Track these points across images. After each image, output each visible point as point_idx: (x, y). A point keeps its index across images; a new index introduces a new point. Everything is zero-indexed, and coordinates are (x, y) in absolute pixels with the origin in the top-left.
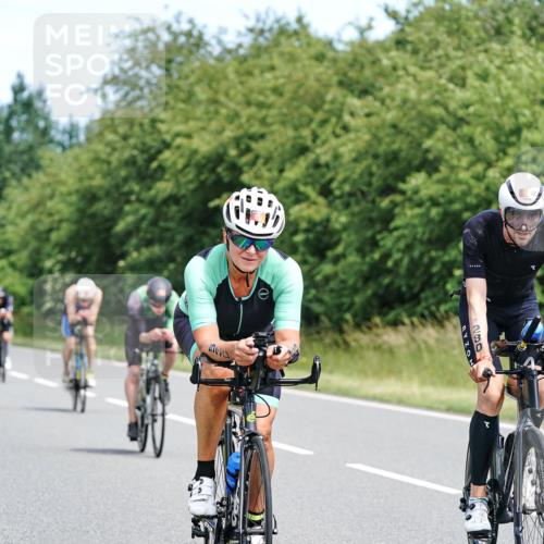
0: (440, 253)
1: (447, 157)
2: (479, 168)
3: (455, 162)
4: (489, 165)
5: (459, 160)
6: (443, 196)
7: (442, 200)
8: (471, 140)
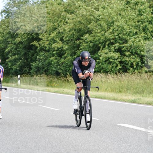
0: (93, 55)
1: (94, 30)
2: (103, 32)
3: (96, 31)
4: (106, 32)
5: (98, 31)
6: (93, 40)
7: (93, 41)
8: (101, 25)
